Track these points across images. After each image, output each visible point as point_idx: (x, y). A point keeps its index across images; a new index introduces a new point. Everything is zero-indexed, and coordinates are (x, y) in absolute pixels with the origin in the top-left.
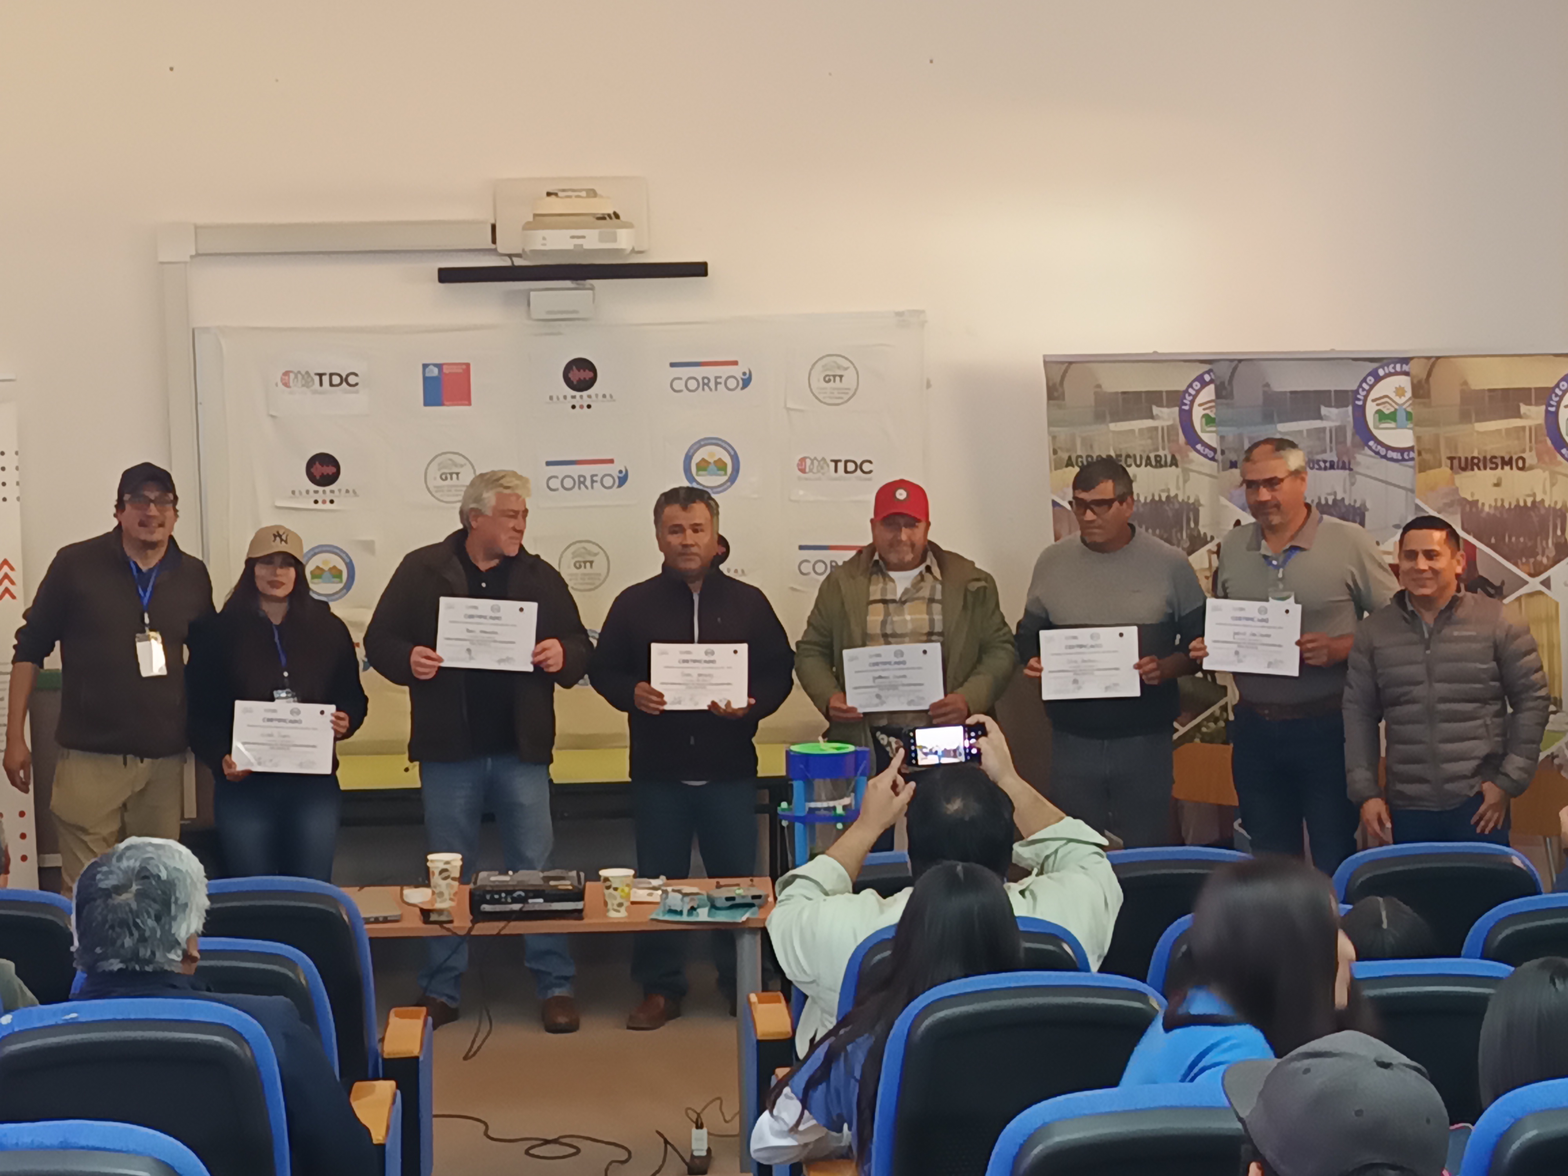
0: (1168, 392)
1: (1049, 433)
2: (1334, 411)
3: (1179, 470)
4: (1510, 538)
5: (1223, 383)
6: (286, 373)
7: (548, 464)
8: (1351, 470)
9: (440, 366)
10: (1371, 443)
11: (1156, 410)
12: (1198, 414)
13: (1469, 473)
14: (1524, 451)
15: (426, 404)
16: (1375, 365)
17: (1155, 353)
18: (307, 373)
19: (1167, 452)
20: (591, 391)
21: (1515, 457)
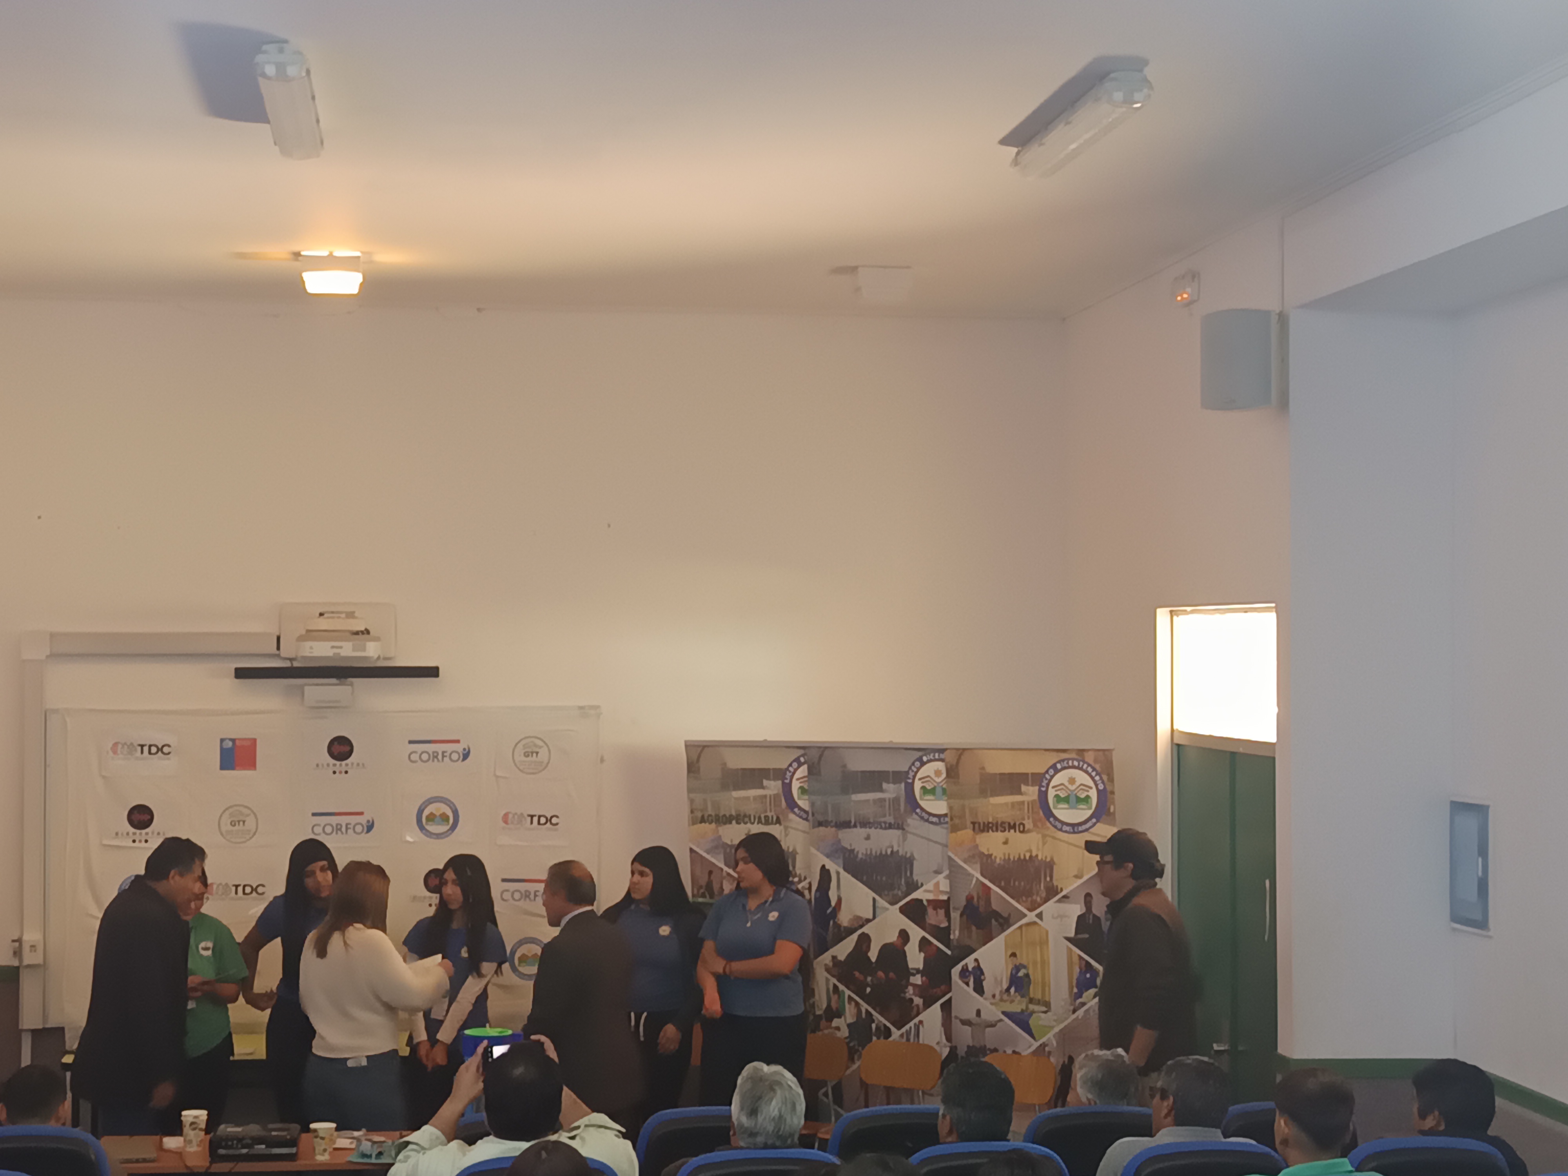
0: (774, 769)
1: (689, 798)
2: (891, 786)
3: (782, 827)
4: (1014, 883)
5: (813, 764)
6: (116, 744)
7: (314, 814)
8: (903, 829)
9: (233, 741)
10: (918, 810)
11: (765, 782)
12: (795, 786)
13: (985, 834)
14: (1024, 819)
15: (223, 767)
16: (920, 754)
17: (765, 741)
18: (132, 744)
19: (773, 813)
20: (348, 761)
21: (1017, 824)
